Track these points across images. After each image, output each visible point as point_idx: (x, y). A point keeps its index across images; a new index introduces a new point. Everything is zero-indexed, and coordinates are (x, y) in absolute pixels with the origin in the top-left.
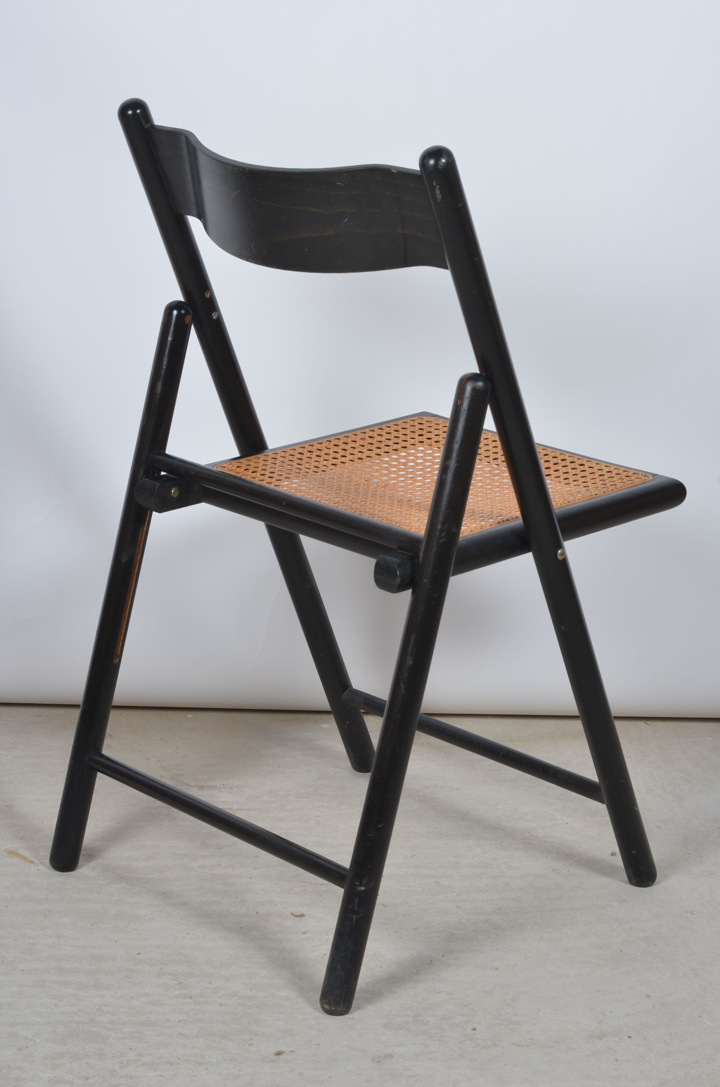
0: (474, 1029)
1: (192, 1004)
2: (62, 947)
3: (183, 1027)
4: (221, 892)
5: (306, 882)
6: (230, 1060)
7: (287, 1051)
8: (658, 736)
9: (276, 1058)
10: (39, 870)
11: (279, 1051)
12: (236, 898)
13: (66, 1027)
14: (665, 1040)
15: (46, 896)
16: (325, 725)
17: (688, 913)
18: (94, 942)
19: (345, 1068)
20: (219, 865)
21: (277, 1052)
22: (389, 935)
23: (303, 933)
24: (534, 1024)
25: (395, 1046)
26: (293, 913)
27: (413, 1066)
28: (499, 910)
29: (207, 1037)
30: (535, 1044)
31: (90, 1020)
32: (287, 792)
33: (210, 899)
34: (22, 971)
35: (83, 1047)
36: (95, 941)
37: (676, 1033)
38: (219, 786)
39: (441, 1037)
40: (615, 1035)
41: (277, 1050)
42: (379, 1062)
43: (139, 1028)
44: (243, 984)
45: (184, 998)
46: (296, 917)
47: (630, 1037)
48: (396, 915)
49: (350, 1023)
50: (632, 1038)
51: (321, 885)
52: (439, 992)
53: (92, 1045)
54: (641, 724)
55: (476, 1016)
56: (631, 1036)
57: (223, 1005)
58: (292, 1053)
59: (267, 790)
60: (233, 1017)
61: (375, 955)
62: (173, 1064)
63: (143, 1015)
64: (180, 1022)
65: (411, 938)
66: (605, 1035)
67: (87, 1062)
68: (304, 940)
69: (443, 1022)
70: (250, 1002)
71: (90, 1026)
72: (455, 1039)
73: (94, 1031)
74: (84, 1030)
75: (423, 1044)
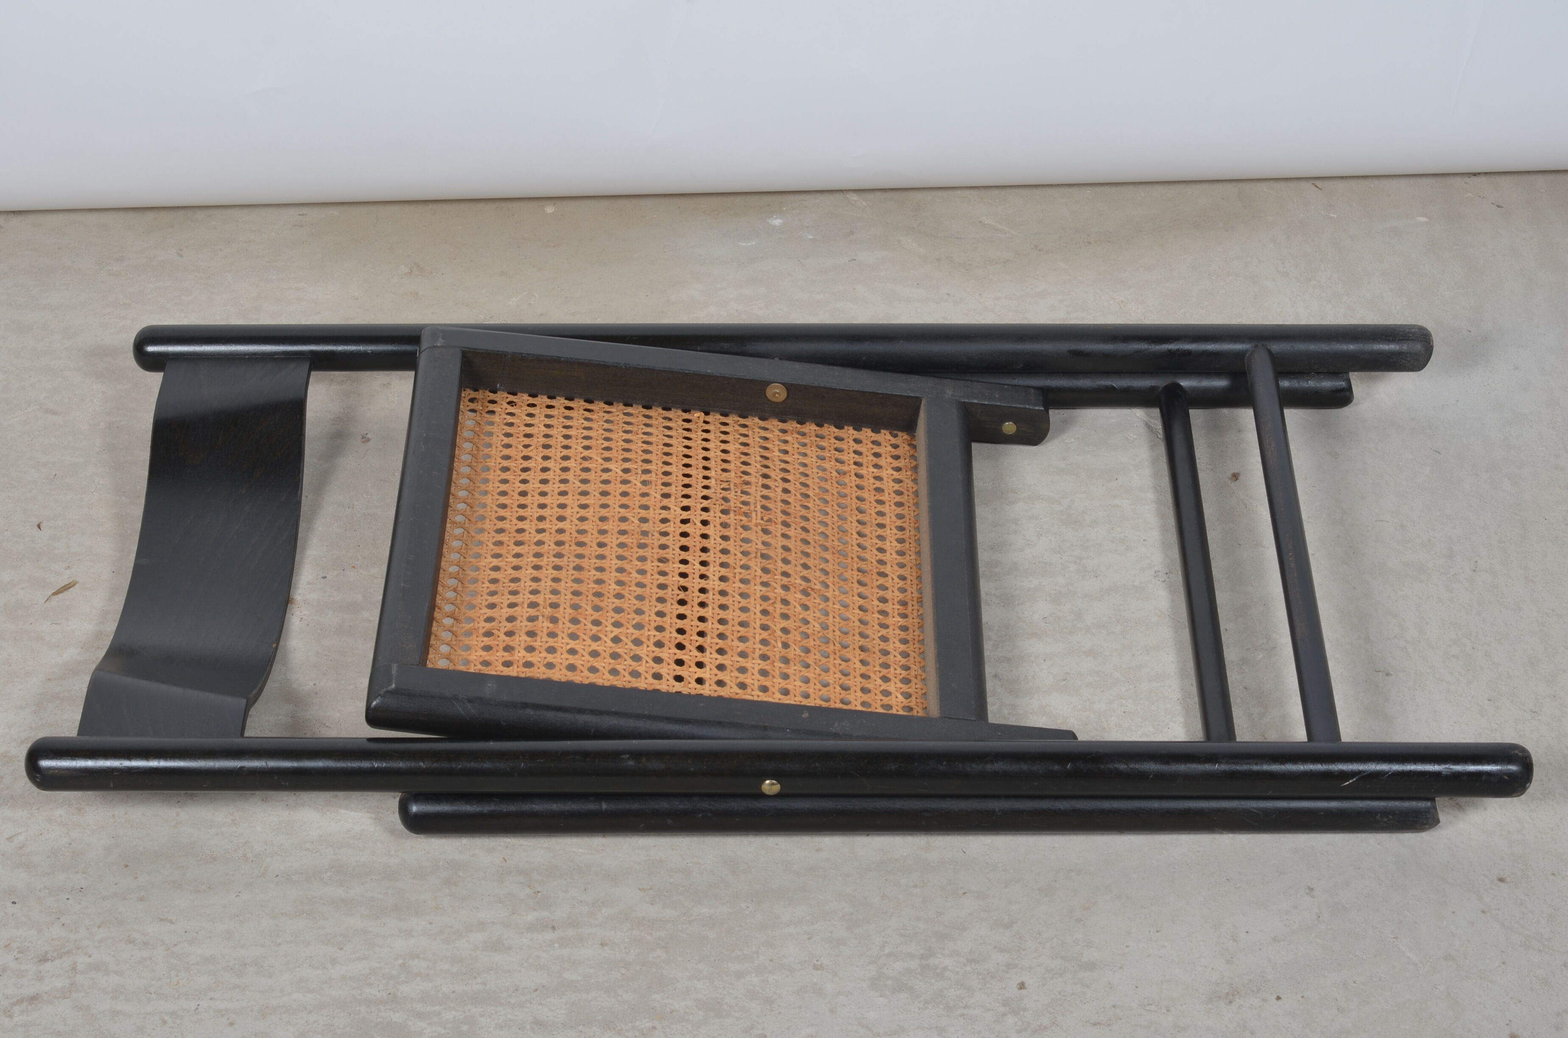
0: (1022, 986)
1: (556, 945)
3: (542, 1004)
8: (1335, 215)
10: (302, 618)
13: (350, 1014)
14: (1337, 1000)
16: (776, 219)
17: (1380, 674)
24: (1121, 968)
25: (889, 1033)
28: (1064, 682)
29: (581, 1028)
30: (1120, 1018)
31: (390, 994)
34: (277, 876)
37: (1355, 982)
39: (966, 1007)
40: (1254, 991)
43: (470, 1010)
44: (639, 889)
45: (543, 930)
47: (1279, 997)
49: (815, 980)
50: (1282, 999)
52: (964, 893)
55: (1024, 950)
56: (1281, 994)
57: (607, 944)
60: (623, 974)
63: (475, 978)
64: (536, 990)
66: (1238, 993)
69: (969, 969)
70: (651, 934)
71: (390, 1010)
72: (989, 1010)
73: (396, 1022)
74: (379, 1020)
75: (936, 1027)
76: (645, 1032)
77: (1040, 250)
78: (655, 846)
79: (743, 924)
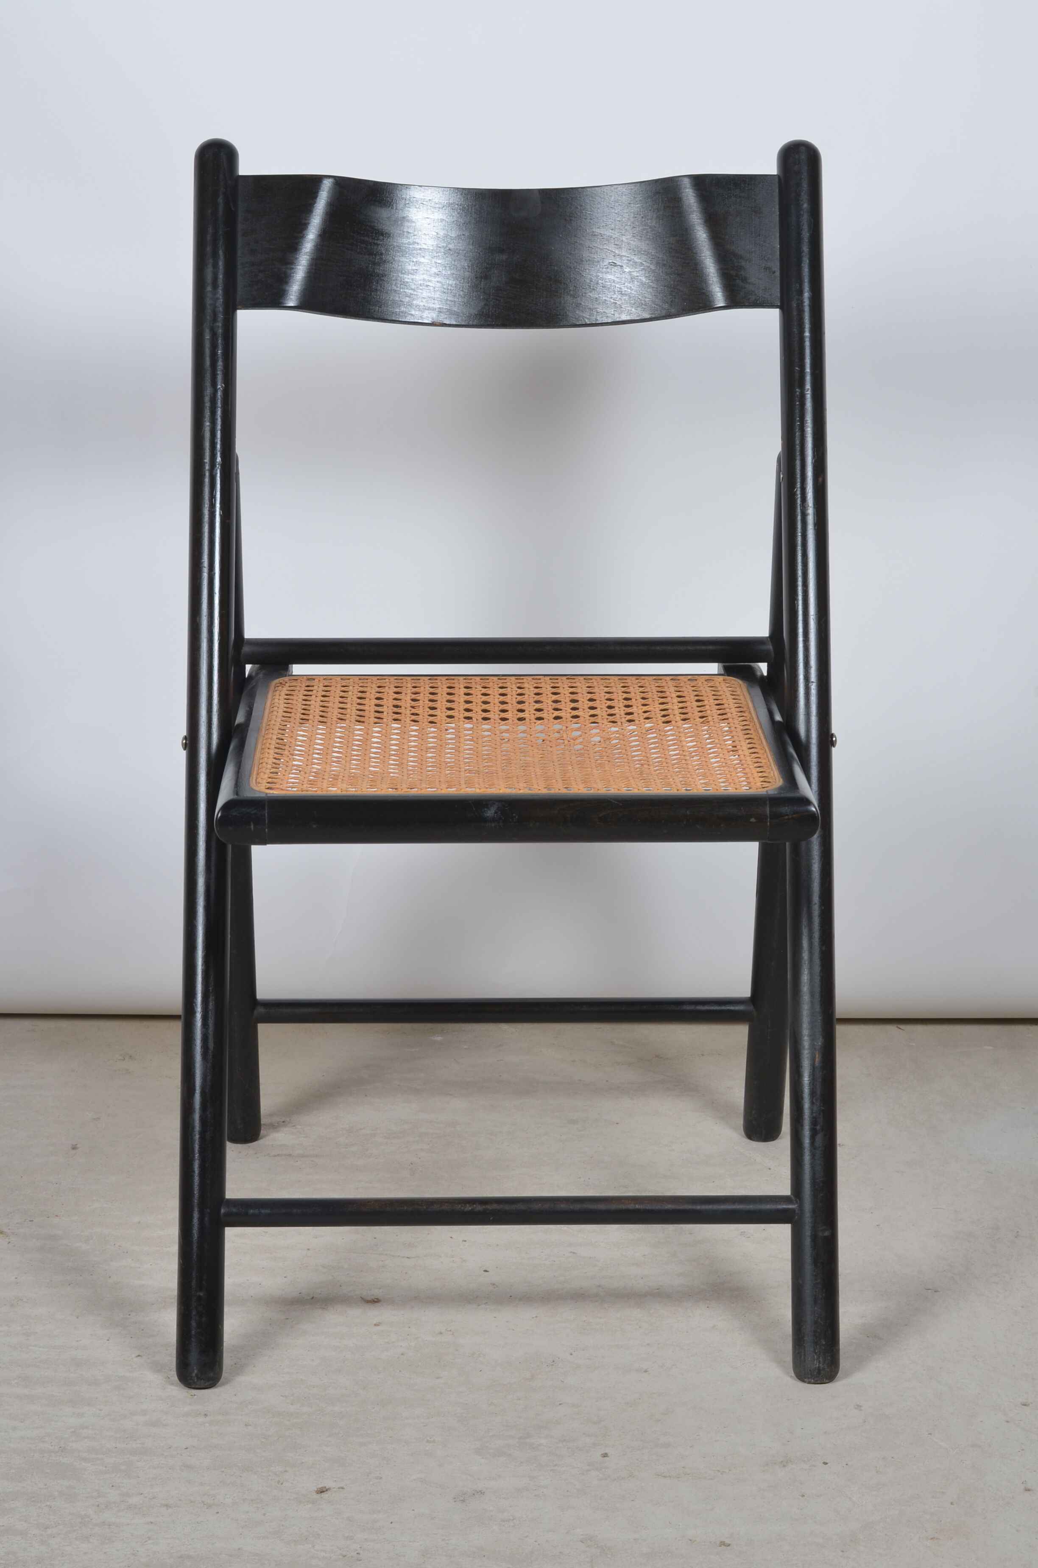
0: (605, 1455)
1: (207, 1425)
2: (33, 1348)
3: (190, 1456)
4: (263, 1269)
5: (386, 1255)
6: (252, 1500)
7: (334, 1488)
8: (914, 1044)
9: (318, 1496)
10: (9, 1242)
11: (322, 1488)
12: (285, 1277)
13: (25, 1458)
14: (876, 1467)
15: (16, 1278)
16: (438, 1036)
17: (930, 1291)
18: (77, 1341)
19: (413, 1510)
20: (264, 1232)
21: (320, 1488)
22: (497, 1326)
23: (375, 1325)
24: (691, 1447)
25: (488, 1478)
26: (363, 1297)
27: (510, 1507)
28: (658, 1290)
29: (223, 1469)
30: (688, 1474)
31: (60, 1447)
32: (372, 1130)
33: (248, 1280)
35: (45, 1485)
36: (79, 1339)
37: (893, 1458)
38: (277, 1124)
39: (555, 1465)
40: (805, 1461)
41: (320, 1486)
42: (463, 1501)
43: (128, 1458)
44: (282, 1396)
45: (197, 1416)
46: (368, 1302)
47: (825, 1463)
48: (509, 1298)
49: (427, 1448)
50: (828, 1464)
51: (407, 1258)
52: (560, 1404)
53: (58, 1482)
54: (892, 1029)
55: (609, 1436)
56: (827, 1462)
57: (250, 1425)
58: (341, 1490)
59: (345, 1128)
60: (262, 1442)
61: (474, 1354)
62: (170, 1507)
63: (135, 1440)
64: (186, 1448)
65: (527, 1330)
66: (791, 1461)
67: (49, 1505)
68: (375, 1334)
69: (560, 1445)
70: (289, 1421)
71: (59, 1456)
72: (576, 1468)
73: (64, 1463)
74: (49, 1461)
75: (529, 1476)
76: (278, 1473)
77: (661, 1058)
78: (297, 1373)
79: (368, 1417)
